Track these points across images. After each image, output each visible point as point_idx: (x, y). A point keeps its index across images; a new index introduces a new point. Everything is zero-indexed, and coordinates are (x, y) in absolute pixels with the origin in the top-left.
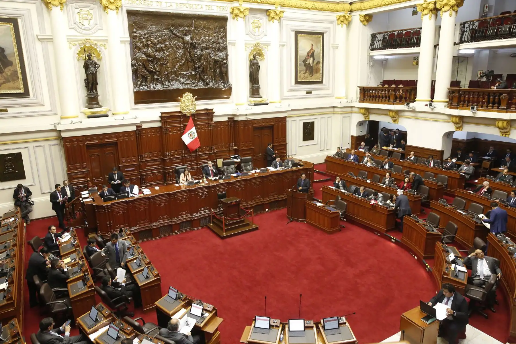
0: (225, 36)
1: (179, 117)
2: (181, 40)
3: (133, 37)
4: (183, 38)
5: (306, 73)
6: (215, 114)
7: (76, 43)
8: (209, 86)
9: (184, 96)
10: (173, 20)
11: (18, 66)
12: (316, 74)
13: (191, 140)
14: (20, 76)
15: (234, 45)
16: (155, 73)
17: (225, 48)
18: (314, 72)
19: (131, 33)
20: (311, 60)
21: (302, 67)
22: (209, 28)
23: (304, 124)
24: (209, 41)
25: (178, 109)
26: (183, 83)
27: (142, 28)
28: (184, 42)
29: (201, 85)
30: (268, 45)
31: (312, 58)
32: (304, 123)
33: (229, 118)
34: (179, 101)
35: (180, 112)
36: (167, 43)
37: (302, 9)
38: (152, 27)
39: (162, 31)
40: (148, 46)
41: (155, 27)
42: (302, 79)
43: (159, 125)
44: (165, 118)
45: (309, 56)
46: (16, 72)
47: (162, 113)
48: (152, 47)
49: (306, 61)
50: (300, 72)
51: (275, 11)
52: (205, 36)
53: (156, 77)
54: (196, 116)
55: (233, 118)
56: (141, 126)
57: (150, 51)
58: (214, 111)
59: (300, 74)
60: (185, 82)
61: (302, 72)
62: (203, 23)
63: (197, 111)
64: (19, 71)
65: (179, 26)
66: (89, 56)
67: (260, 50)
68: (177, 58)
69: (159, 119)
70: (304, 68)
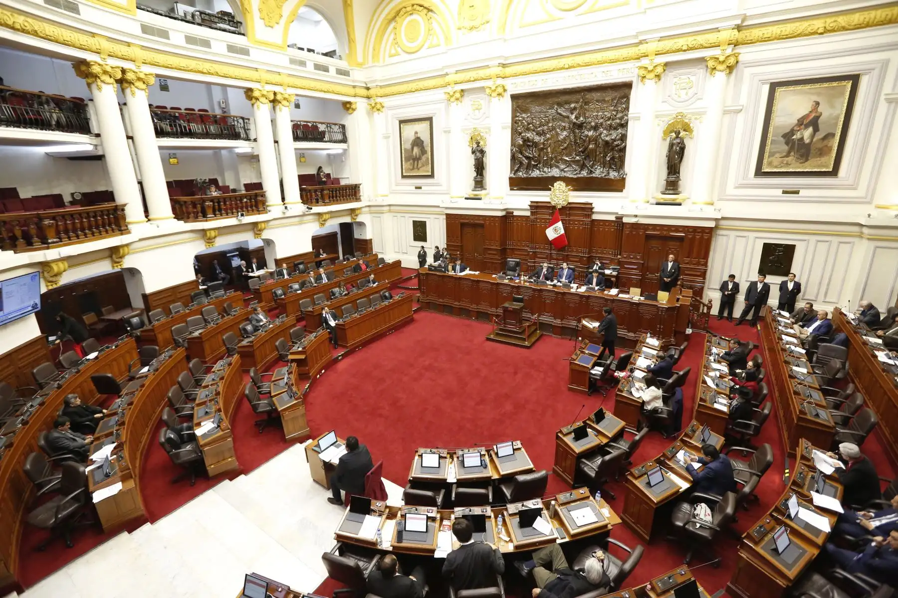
0: (627, 109)
1: (548, 208)
2: (566, 119)
3: (514, 122)
4: (568, 117)
5: (788, 156)
6: (594, 210)
7: (467, 132)
8: (594, 175)
9: (555, 184)
10: (558, 98)
11: (430, 154)
12: (818, 159)
13: (556, 236)
14: (430, 162)
15: (639, 120)
16: (533, 159)
17: (624, 125)
18: (811, 155)
19: (514, 116)
20: (807, 133)
21: (777, 146)
22: (604, 100)
23: (766, 246)
24: (603, 118)
25: (547, 199)
26: (562, 170)
27: (525, 111)
28: (571, 122)
29: (584, 173)
30: (701, 114)
31: (811, 129)
32: (765, 244)
33: (617, 218)
34: (550, 190)
35: (550, 203)
36: (550, 125)
37: (802, 38)
38: (535, 108)
39: (545, 112)
40: (528, 129)
41: (538, 108)
42: (776, 167)
43: (528, 214)
44: (536, 207)
45: (801, 125)
46: (428, 159)
47: (532, 202)
48: (534, 130)
49: (793, 135)
50: (772, 154)
51: (717, 57)
52: (598, 112)
53: (533, 163)
54: (569, 210)
55: (621, 218)
56: (513, 213)
57: (529, 135)
58: (593, 205)
59: (771, 159)
60: (565, 170)
61: (778, 155)
62: (596, 95)
63: (570, 203)
64: (430, 157)
65: (566, 103)
66: (478, 143)
67: (686, 123)
68: (559, 141)
69: (529, 208)
70: (786, 148)
